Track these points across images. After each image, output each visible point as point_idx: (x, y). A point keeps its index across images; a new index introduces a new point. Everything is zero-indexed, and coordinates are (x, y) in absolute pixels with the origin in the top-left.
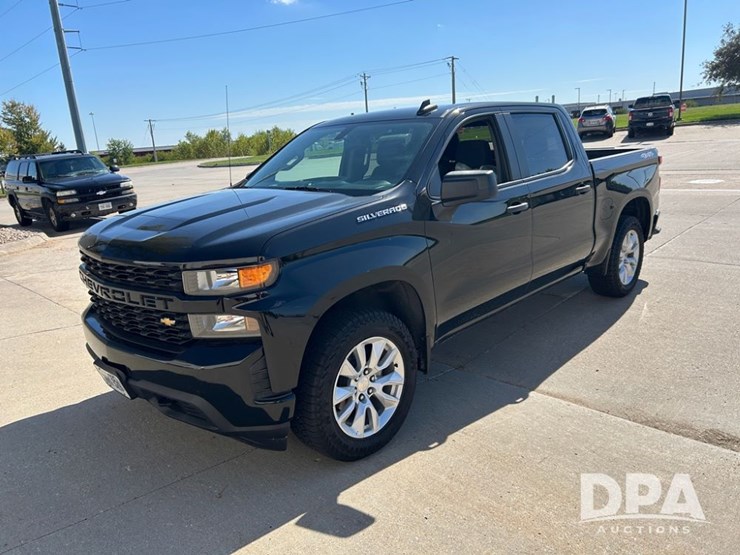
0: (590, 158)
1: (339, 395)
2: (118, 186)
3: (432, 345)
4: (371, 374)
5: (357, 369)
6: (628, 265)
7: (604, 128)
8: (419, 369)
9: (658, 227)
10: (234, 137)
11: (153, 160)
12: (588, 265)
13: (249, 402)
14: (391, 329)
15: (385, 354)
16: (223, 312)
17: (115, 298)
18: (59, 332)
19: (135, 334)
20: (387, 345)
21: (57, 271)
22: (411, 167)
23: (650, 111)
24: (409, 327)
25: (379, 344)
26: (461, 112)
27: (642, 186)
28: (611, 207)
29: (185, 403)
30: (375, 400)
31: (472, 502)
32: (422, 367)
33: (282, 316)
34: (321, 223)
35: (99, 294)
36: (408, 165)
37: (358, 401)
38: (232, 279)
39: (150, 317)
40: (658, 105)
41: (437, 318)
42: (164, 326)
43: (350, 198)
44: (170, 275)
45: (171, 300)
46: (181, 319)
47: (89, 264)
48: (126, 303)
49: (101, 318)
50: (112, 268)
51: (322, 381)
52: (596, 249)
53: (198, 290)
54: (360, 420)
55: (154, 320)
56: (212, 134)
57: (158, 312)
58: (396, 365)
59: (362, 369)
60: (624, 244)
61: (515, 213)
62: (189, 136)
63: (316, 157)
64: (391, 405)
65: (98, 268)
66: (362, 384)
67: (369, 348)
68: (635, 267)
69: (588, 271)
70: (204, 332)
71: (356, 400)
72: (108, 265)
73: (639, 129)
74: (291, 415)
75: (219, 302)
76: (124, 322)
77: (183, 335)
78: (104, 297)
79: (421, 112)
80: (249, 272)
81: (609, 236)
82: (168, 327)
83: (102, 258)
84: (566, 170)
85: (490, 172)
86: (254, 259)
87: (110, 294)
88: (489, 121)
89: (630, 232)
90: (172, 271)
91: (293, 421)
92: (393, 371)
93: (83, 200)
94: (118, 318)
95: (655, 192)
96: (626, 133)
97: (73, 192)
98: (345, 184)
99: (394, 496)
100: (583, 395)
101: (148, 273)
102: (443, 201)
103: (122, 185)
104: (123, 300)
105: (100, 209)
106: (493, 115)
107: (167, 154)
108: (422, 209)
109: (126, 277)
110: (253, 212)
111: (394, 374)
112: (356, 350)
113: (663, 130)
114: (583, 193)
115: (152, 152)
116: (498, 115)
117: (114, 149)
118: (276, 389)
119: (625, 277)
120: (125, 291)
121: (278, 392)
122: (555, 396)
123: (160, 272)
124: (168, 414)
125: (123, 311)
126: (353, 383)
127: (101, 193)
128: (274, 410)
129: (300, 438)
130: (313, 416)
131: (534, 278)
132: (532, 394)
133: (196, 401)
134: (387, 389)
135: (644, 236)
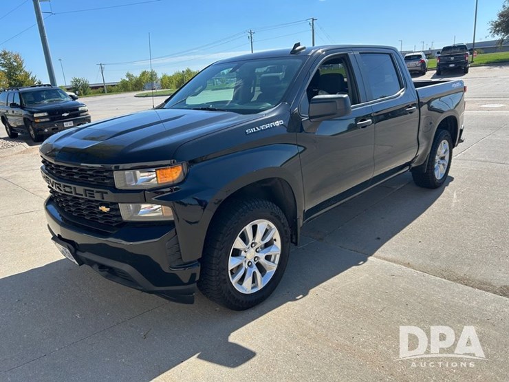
0: (416, 87)
1: (233, 263)
2: (77, 109)
3: (301, 225)
4: (256, 247)
5: (246, 244)
6: (441, 166)
7: (420, 69)
8: (292, 242)
9: (463, 137)
10: (160, 76)
11: (103, 92)
12: (413, 165)
13: (166, 269)
14: (272, 213)
15: (267, 232)
16: (145, 202)
17: (66, 191)
18: (33, 214)
19: (81, 217)
20: (268, 225)
21: (33, 170)
22: (286, 92)
23: (453, 56)
24: (284, 212)
25: (262, 224)
26: (323, 51)
27: (452, 108)
28: (431, 123)
29: (118, 269)
30: (259, 266)
31: (332, 342)
32: (294, 240)
33: (191, 205)
34: (219, 134)
35: (54, 188)
36: (284, 91)
37: (247, 267)
38: (151, 177)
39: (92, 205)
40: (458, 52)
41: (305, 205)
42: (101, 212)
43: (241, 115)
44: (105, 174)
45: (106, 193)
46: (114, 207)
47: (47, 166)
48: (73, 195)
49: (57, 206)
50: (62, 169)
51: (220, 252)
52: (420, 153)
53: (126, 185)
54: (248, 280)
55: (94, 208)
56: (144, 73)
57: (97, 201)
58: (275, 240)
59: (250, 243)
60: (439, 150)
61: (362, 127)
62: (128, 75)
63: (217, 89)
64: (272, 269)
65: (53, 169)
66: (250, 254)
67: (255, 228)
68: (446, 167)
69: (412, 170)
70: (132, 217)
71: (245, 265)
72: (59, 166)
73: (445, 69)
74: (197, 278)
75: (143, 195)
76: (73, 209)
77: (115, 219)
78: (57, 190)
79: (294, 52)
80: (164, 171)
81: (428, 145)
82: (105, 213)
83: (55, 161)
84: (400, 94)
85: (345, 96)
86: (168, 162)
87: (62, 188)
88: (343, 58)
89: (443, 141)
90: (107, 171)
91: (198, 282)
92: (273, 244)
93: (52, 120)
94: (68, 205)
95: (461, 113)
96: (435, 72)
97: (46, 114)
98: (237, 106)
99: (274, 337)
100: (410, 260)
101: (88, 172)
102: (311, 118)
103: (80, 109)
104: (71, 192)
105: (65, 126)
106: (347, 55)
107: (113, 88)
108: (295, 124)
109: (73, 175)
110: (168, 126)
111: (273, 246)
112: (245, 229)
113: (461, 69)
114: (411, 113)
115: (103, 87)
116: (351, 54)
117: (76, 85)
118: (186, 260)
119: (438, 174)
120: (72, 186)
121: (188, 261)
122: (389, 261)
123: (98, 171)
124: (106, 277)
125: (72, 201)
126: (243, 253)
127: (65, 115)
128: (184, 275)
129: (204, 294)
130: (214, 278)
131: (375, 175)
132: (370, 258)
133: (126, 268)
134: (268, 258)
135: (453, 145)
